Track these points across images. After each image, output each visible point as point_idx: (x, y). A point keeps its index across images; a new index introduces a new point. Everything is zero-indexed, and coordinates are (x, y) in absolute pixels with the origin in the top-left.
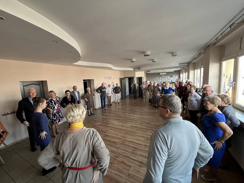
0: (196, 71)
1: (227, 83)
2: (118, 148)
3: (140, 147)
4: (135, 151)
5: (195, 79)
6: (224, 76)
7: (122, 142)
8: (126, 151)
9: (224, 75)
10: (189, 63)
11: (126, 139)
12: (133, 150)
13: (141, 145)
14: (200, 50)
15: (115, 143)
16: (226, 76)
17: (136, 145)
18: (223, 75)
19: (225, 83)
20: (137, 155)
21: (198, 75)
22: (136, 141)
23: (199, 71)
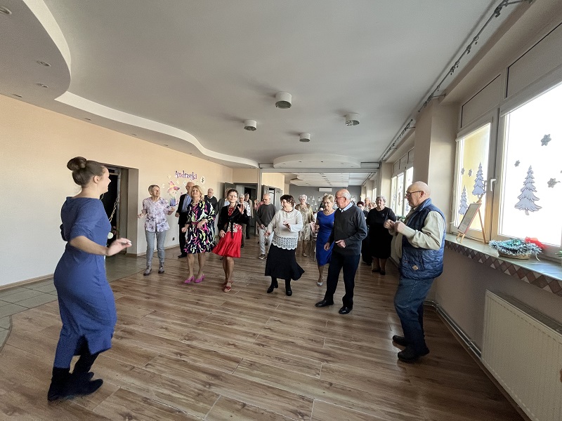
0: (394, 179)
1: (471, 189)
2: (151, 379)
3: (234, 369)
4: (210, 385)
5: (392, 198)
6: (463, 173)
7: (177, 354)
8: (178, 388)
9: (463, 170)
10: (380, 163)
11: (194, 343)
12: (206, 384)
13: (237, 361)
14: (408, 119)
15: (148, 357)
16: (466, 172)
17: (219, 366)
18: (461, 170)
19: (464, 190)
20: (211, 403)
21: (399, 187)
22: (224, 351)
23: (401, 177)
